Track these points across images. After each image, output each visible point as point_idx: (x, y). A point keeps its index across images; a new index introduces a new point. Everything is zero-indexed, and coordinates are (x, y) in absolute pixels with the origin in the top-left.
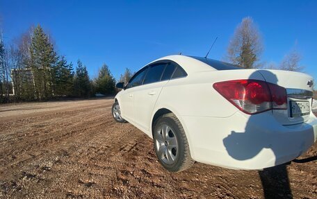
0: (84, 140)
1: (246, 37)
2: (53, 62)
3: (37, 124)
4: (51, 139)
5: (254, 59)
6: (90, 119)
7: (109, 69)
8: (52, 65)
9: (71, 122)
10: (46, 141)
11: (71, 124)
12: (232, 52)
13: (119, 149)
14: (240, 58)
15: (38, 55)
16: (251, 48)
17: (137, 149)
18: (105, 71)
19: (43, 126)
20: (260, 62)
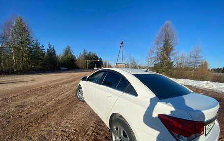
0: (57, 124)
1: (167, 34)
2: (29, 44)
3: (19, 103)
4: (32, 122)
5: (172, 49)
6: (59, 98)
7: (71, 49)
8: (29, 46)
9: (45, 102)
10: (28, 124)
11: (45, 103)
12: (157, 43)
13: (84, 134)
14: (163, 47)
15: (18, 38)
16: (170, 41)
17: (97, 133)
18: (68, 51)
19: (24, 106)
20: (175, 51)
